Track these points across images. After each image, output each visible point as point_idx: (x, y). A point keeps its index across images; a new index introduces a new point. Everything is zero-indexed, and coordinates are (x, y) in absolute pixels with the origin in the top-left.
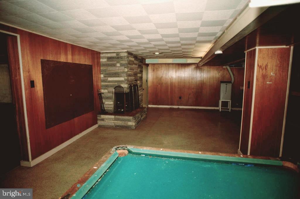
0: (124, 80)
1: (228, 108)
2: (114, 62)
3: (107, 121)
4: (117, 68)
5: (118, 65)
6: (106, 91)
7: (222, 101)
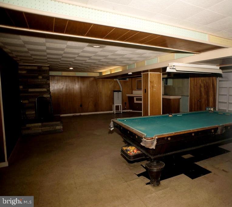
0: (46, 90)
1: (120, 110)
2: (36, 75)
3: (33, 129)
4: (39, 80)
5: (40, 77)
6: (26, 101)
7: (116, 106)
